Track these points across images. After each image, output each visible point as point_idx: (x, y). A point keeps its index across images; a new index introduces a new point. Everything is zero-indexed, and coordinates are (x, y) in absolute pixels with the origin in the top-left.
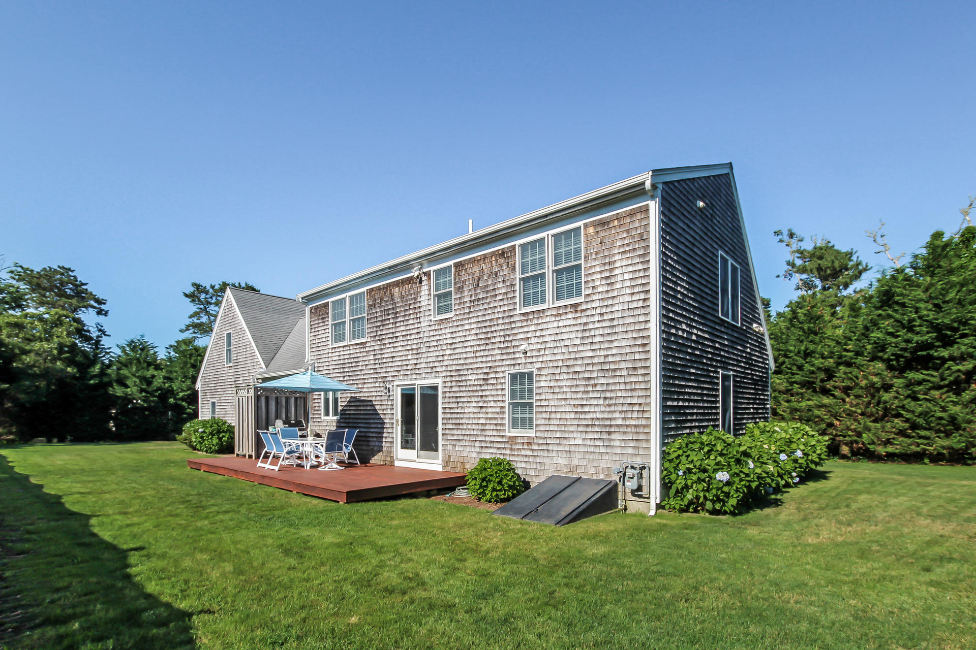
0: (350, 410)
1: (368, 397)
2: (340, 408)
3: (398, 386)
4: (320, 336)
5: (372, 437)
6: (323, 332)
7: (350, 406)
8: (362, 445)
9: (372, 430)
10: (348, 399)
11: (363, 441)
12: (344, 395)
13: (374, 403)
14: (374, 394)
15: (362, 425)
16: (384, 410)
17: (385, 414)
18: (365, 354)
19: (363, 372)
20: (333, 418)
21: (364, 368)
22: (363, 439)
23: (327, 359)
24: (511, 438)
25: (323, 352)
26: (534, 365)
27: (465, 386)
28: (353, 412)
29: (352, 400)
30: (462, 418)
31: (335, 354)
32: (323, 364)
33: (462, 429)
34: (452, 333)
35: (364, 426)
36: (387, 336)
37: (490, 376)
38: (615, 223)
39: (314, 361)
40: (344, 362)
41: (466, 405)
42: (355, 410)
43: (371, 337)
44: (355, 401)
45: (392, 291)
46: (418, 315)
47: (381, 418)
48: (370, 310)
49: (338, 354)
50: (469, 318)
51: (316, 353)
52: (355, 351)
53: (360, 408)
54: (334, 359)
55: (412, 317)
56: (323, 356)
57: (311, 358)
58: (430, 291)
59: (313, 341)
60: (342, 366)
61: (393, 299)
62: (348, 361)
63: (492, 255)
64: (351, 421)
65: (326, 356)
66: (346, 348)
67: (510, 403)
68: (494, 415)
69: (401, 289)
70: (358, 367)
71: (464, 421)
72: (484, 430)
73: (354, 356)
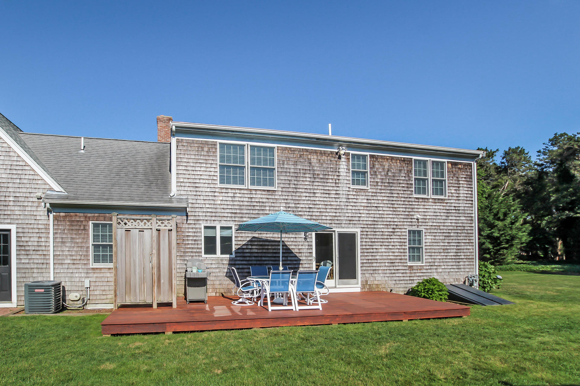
1: (279, 238)
2: (235, 247)
6: (203, 169)
7: (252, 245)
12: (243, 235)
13: (287, 244)
14: (287, 236)
17: (300, 253)
20: (223, 256)
23: (211, 198)
24: (410, 267)
25: (203, 190)
26: (423, 227)
27: (378, 235)
28: (256, 251)
29: (254, 240)
30: (376, 256)
31: (226, 195)
32: (203, 202)
33: (376, 263)
34: (368, 199)
35: (273, 263)
36: (303, 191)
37: (396, 230)
38: (460, 166)
39: (187, 197)
40: (242, 204)
41: (379, 247)
42: (260, 249)
43: (282, 188)
44: (260, 241)
45: (309, 157)
46: (337, 181)
47: (296, 256)
48: (281, 165)
49: (232, 195)
50: (381, 193)
51: (189, 189)
52: (259, 196)
53: (266, 247)
54: (224, 199)
55: (331, 181)
56: (204, 194)
57: (179, 192)
58: (348, 167)
59: (183, 175)
60: (237, 207)
61: (310, 163)
62: (249, 204)
63: (397, 159)
64: (253, 258)
65: (210, 194)
66: (245, 192)
67: (409, 247)
68: (399, 254)
69: (319, 158)
70: (264, 211)
71: (377, 257)
72: (392, 263)
73: (257, 200)
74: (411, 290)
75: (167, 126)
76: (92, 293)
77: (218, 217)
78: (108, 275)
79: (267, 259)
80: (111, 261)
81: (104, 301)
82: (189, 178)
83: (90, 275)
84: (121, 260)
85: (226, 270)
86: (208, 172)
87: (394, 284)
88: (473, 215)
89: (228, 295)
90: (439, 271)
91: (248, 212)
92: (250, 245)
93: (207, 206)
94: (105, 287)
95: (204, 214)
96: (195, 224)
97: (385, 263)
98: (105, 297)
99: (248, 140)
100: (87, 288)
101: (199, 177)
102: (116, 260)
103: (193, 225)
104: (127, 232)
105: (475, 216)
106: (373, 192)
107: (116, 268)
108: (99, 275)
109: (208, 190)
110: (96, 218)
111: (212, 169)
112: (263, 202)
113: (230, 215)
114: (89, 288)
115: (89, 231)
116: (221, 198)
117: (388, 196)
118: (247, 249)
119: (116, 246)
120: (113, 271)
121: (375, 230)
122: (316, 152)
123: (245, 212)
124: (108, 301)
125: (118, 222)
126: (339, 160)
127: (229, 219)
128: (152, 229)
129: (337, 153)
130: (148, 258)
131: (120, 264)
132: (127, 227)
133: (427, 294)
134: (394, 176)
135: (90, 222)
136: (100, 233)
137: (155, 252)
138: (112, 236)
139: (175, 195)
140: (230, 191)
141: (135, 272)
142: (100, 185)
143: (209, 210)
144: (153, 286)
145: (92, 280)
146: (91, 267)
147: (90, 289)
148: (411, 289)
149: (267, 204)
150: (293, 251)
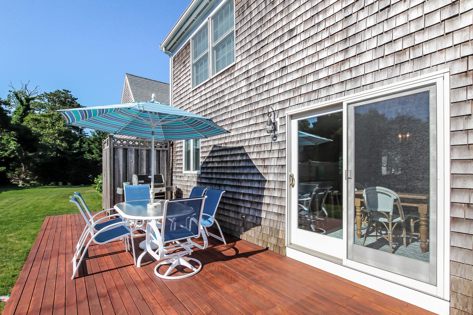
0: (213, 162)
1: (238, 142)
2: (201, 160)
3: (292, 117)
4: (182, 83)
5: (244, 201)
6: (184, 77)
7: (213, 157)
8: (229, 211)
9: (243, 191)
10: (210, 149)
11: (231, 205)
12: (206, 144)
13: (247, 150)
14: (247, 137)
15: (229, 183)
16: (264, 160)
17: (265, 167)
18: (233, 83)
19: (230, 109)
20: (194, 173)
21: (232, 102)
22: (231, 202)
29: (215, 149)
43: (242, 55)
44: (219, 151)
47: (259, 173)
49: (200, 95)
66: (208, 85)
118: (209, 162)
140: (198, 91)
150: (255, 163)
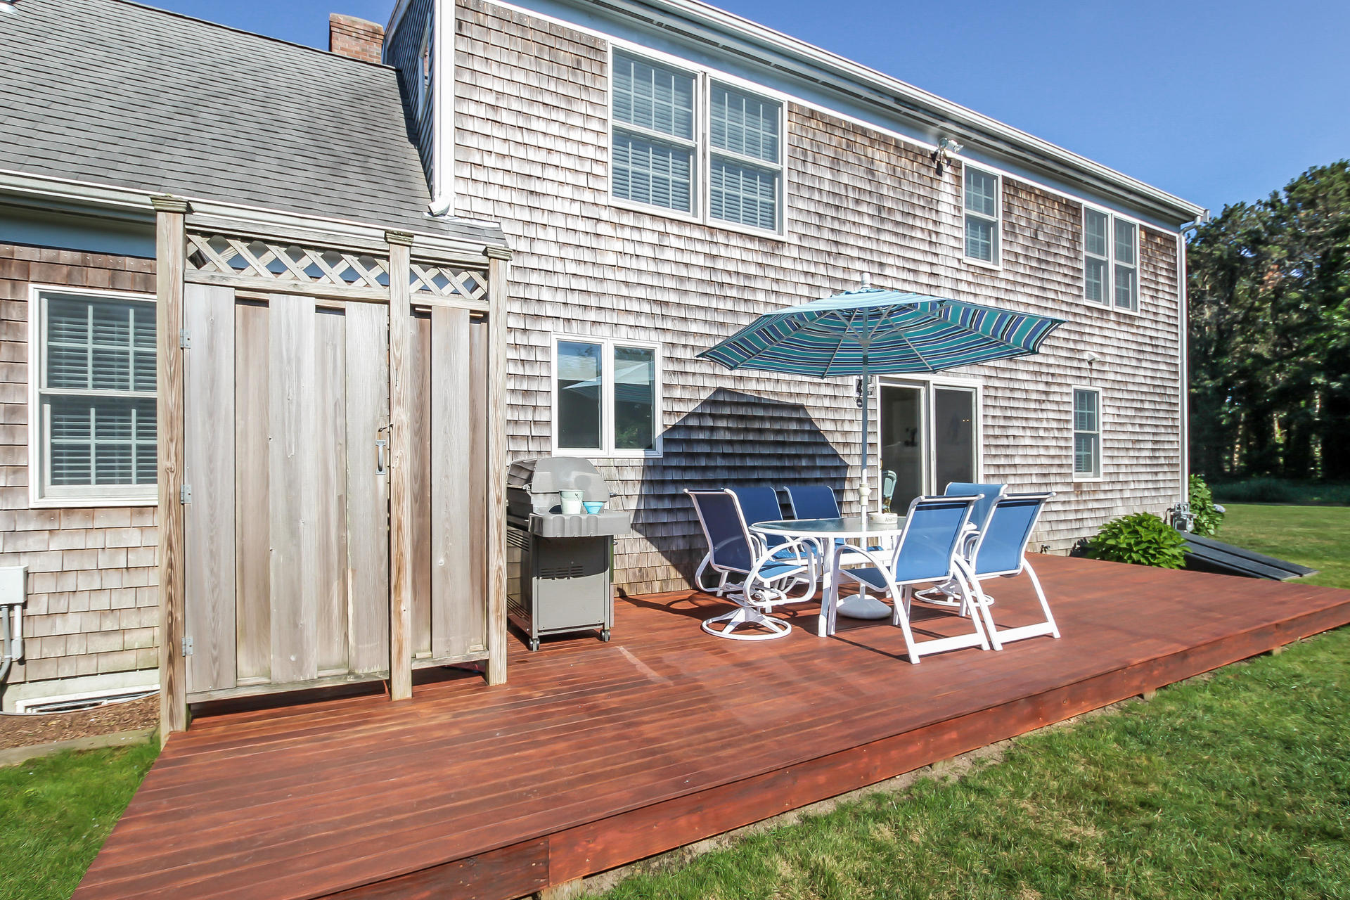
0: (714, 429)
1: (792, 395)
2: (665, 420)
7: (714, 416)
12: (688, 380)
13: (814, 415)
14: (812, 390)
17: (846, 444)
20: (620, 454)
23: (585, 241)
24: (1078, 485)
25: (558, 206)
26: (1099, 383)
27: (1018, 399)
28: (728, 436)
29: (721, 398)
30: (1012, 456)
31: (636, 236)
32: (554, 251)
33: (1015, 475)
34: (997, 299)
35: (775, 476)
36: (855, 253)
37: (1054, 388)
38: (1158, 241)
39: (497, 225)
40: (684, 272)
41: (1021, 433)
42: (738, 430)
43: (802, 236)
44: (738, 404)
45: (869, 151)
46: (934, 239)
47: (836, 456)
48: (799, 162)
49: (654, 239)
50: (1024, 285)
51: (505, 196)
52: (737, 254)
53: (757, 425)
54: (629, 248)
55: (919, 234)
56: (560, 221)
57: (465, 204)
58: (957, 200)
59: (482, 139)
60: (670, 283)
61: (871, 171)
62: (706, 276)
63: (1056, 199)
64: (720, 462)
65: (581, 225)
66: (697, 234)
67: (1075, 434)
68: (1058, 452)
69: (893, 162)
70: (750, 305)
71: (1017, 461)
72: (1045, 475)
73: (731, 267)
74: (1078, 546)
75: (363, 50)
76: (41, 628)
77: (609, 313)
78: (134, 538)
79: (758, 463)
80: (148, 475)
81: (105, 663)
82: (504, 156)
83: (32, 543)
84: (211, 459)
85: (633, 505)
86: (575, 146)
87: (1048, 532)
88: (1179, 362)
89: (643, 591)
90: (1127, 494)
91: (705, 302)
92: (711, 415)
93: (572, 268)
94: (115, 595)
95: (560, 297)
96: (525, 330)
97: (1031, 474)
98: (114, 642)
99: (705, 59)
100: (11, 607)
101: (541, 156)
102: (181, 457)
103: (518, 334)
104: (245, 315)
105: (1182, 363)
106: (1008, 281)
107: (177, 504)
108: (78, 542)
109: (575, 209)
110: (65, 270)
111: (589, 138)
112: (747, 276)
113: (646, 308)
114: (24, 605)
115: (25, 331)
116: (618, 246)
117: (1037, 296)
118: (701, 428)
119: (178, 381)
120: (159, 518)
121: (1012, 385)
122: (884, 141)
123: (695, 301)
124: (129, 659)
125: (192, 250)
126: (938, 177)
127: (643, 322)
128: (387, 302)
129: (934, 156)
130: (369, 446)
131: (202, 479)
132: (246, 279)
133: (1143, 556)
134: (1048, 244)
135: (31, 286)
136: (90, 346)
137: (402, 415)
138: (155, 362)
139: (451, 212)
140: (647, 223)
141: (293, 519)
142: (93, 129)
143: (575, 284)
144: (390, 591)
145: (36, 565)
146: (34, 501)
147: (30, 610)
148: (1079, 543)
149: (759, 284)
150: (830, 439)
